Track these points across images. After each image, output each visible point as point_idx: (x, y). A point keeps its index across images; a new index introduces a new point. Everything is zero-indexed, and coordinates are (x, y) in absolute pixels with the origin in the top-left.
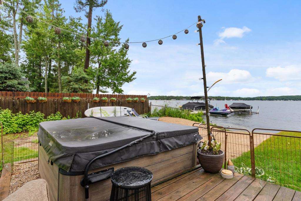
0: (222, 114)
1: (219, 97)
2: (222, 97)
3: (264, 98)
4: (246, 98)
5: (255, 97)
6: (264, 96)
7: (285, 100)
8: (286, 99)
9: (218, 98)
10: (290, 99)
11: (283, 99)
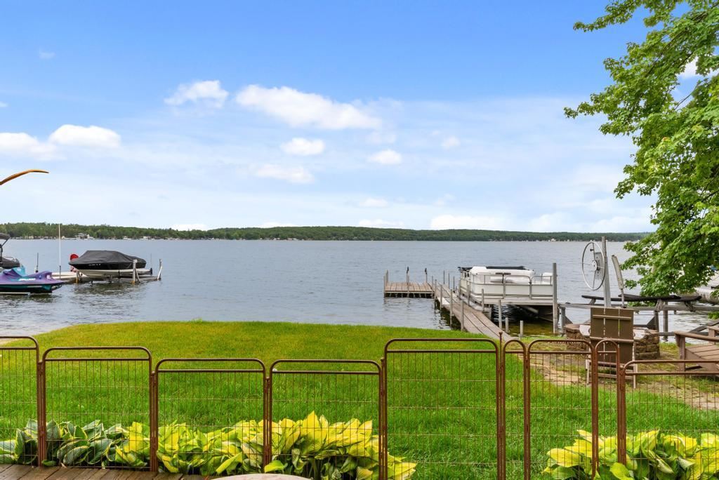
0: (31, 290)
1: (103, 227)
2: (113, 229)
3: (236, 233)
4: (189, 232)
5: (214, 230)
6: (236, 227)
7: (283, 238)
8: (284, 235)
9: (99, 231)
10: (292, 237)
11: (277, 236)
